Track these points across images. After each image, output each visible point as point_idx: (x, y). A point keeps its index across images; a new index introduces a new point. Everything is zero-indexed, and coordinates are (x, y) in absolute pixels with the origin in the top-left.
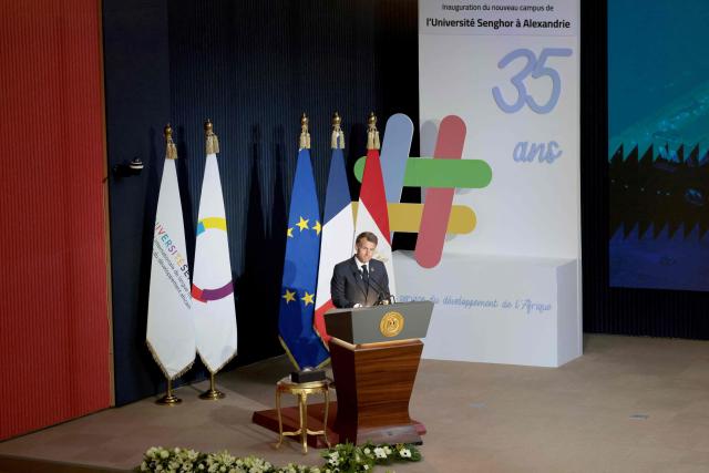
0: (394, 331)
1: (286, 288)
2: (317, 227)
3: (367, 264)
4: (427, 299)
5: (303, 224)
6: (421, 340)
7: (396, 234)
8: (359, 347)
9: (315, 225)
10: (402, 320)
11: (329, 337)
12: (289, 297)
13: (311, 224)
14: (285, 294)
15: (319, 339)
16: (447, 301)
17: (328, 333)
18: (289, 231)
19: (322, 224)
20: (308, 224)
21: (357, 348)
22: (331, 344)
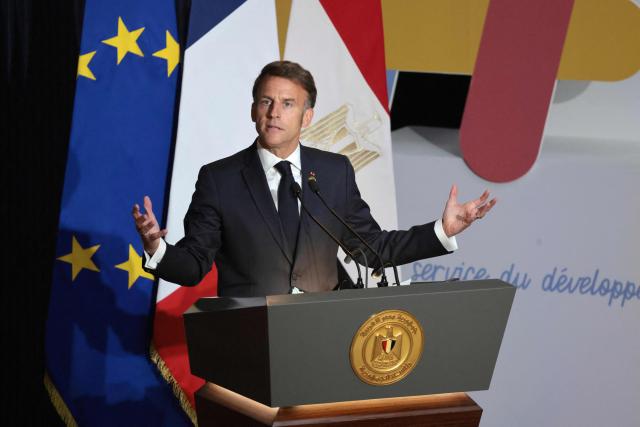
0: (393, 367)
1: (69, 235)
2: (170, 52)
3: (295, 158)
4: (494, 275)
5: (125, 42)
6: (476, 396)
7: (404, 77)
8: (286, 413)
9: (163, 46)
10: (418, 338)
11: (199, 382)
12: (79, 259)
13: (151, 42)
14: (68, 250)
15: (167, 389)
16: (555, 283)
17: (195, 371)
18: (84, 60)
19: (184, 43)
20: (140, 42)
21: (280, 416)
22: (204, 403)
